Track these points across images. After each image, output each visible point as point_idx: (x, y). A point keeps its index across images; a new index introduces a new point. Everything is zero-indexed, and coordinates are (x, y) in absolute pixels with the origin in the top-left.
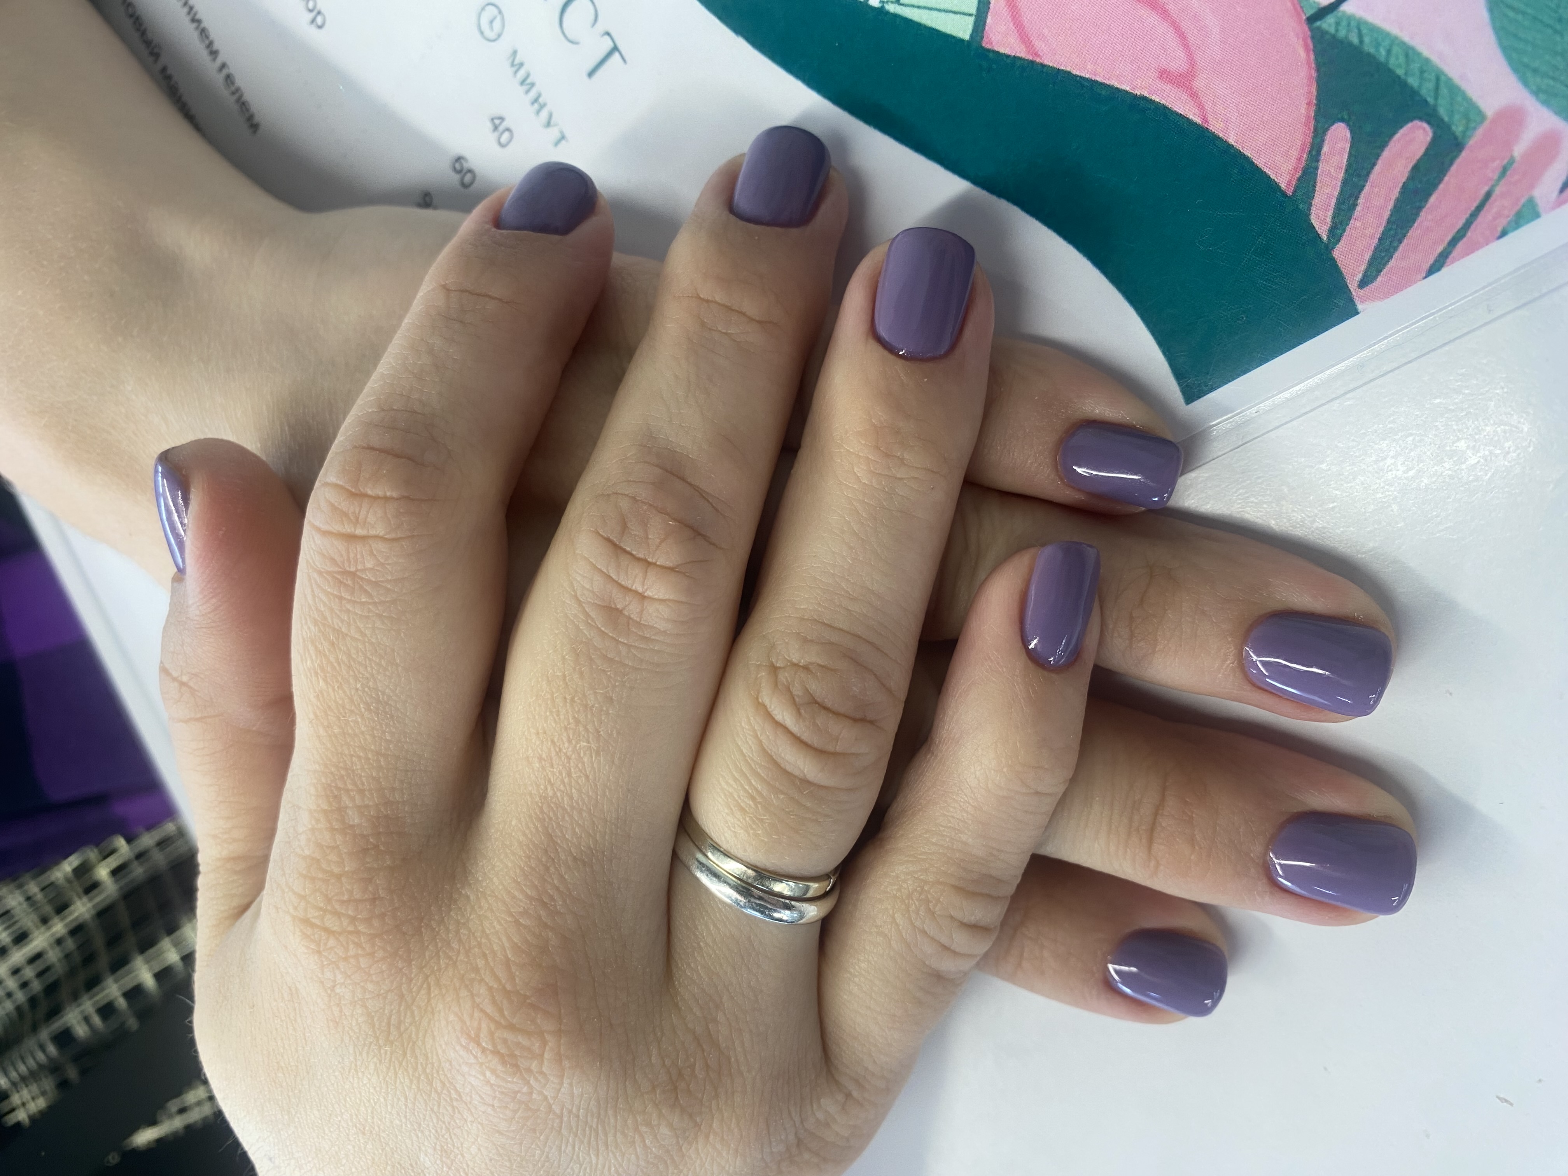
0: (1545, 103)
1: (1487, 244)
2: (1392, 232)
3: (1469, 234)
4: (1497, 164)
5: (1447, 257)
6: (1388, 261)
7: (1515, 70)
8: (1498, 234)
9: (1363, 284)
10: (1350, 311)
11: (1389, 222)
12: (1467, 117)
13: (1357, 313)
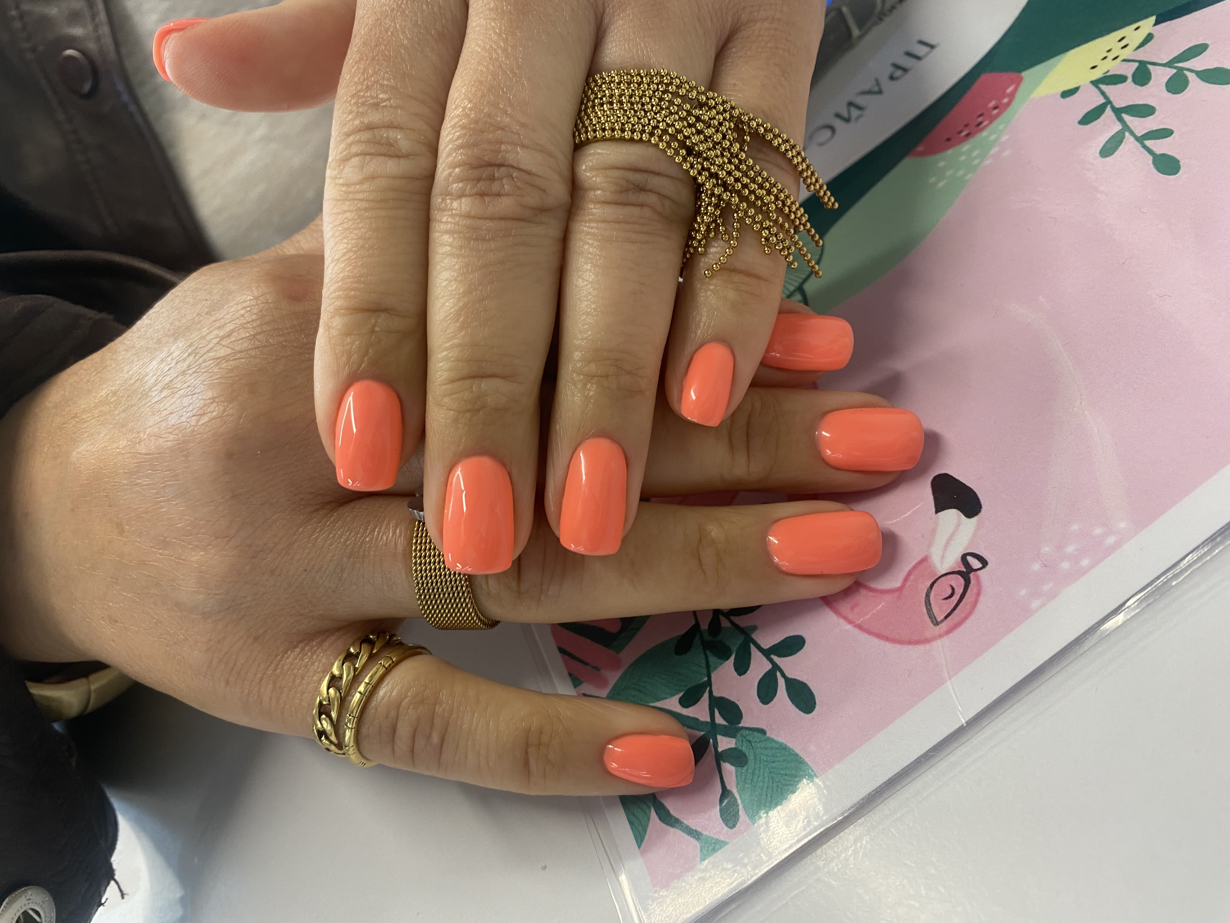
0: (620, 678)
1: (567, 670)
3: (572, 661)
4: (599, 663)
5: (564, 654)
7: (635, 661)
8: (570, 673)
12: (620, 646)
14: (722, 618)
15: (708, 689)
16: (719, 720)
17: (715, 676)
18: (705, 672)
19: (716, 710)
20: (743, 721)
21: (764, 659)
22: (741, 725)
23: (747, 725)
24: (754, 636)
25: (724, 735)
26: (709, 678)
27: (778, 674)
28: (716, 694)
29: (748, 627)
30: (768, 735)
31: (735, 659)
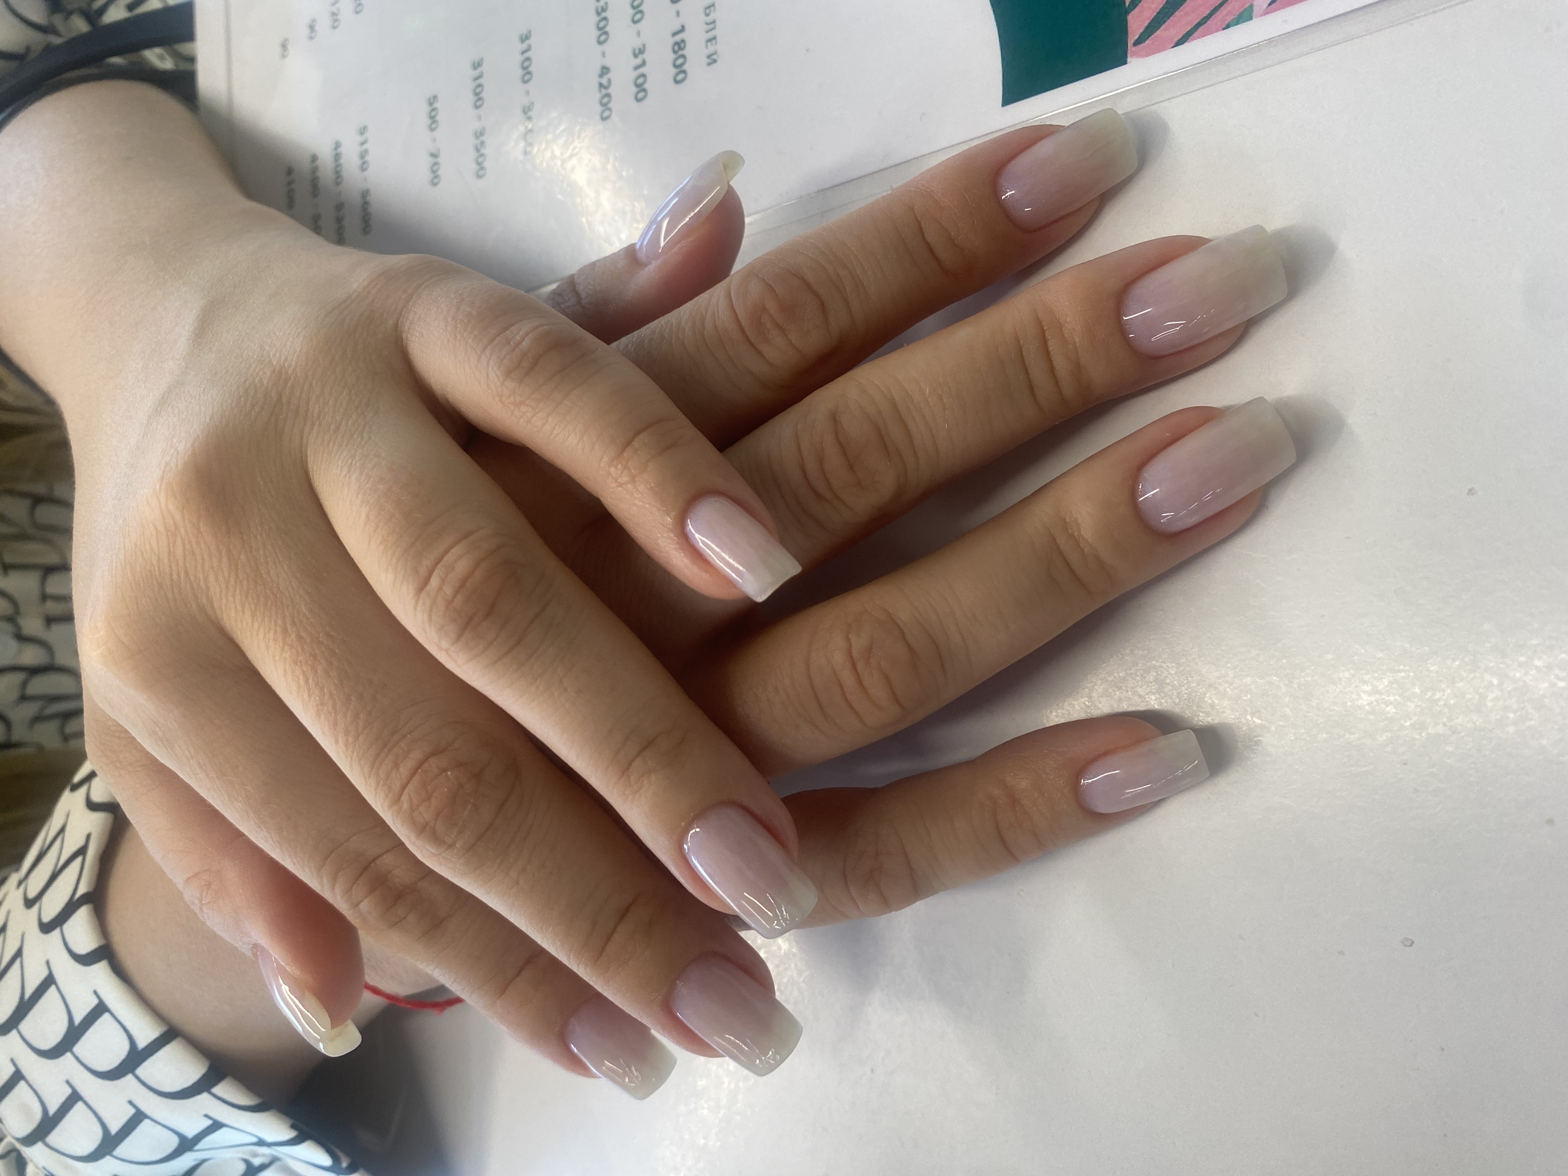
1: (1216, 32)
2: (1167, 10)
3: (1209, 22)
5: (1190, 36)
6: (1156, 30)
8: (1224, 26)
9: (1137, 43)
10: (1121, 60)
13: (1126, 63)
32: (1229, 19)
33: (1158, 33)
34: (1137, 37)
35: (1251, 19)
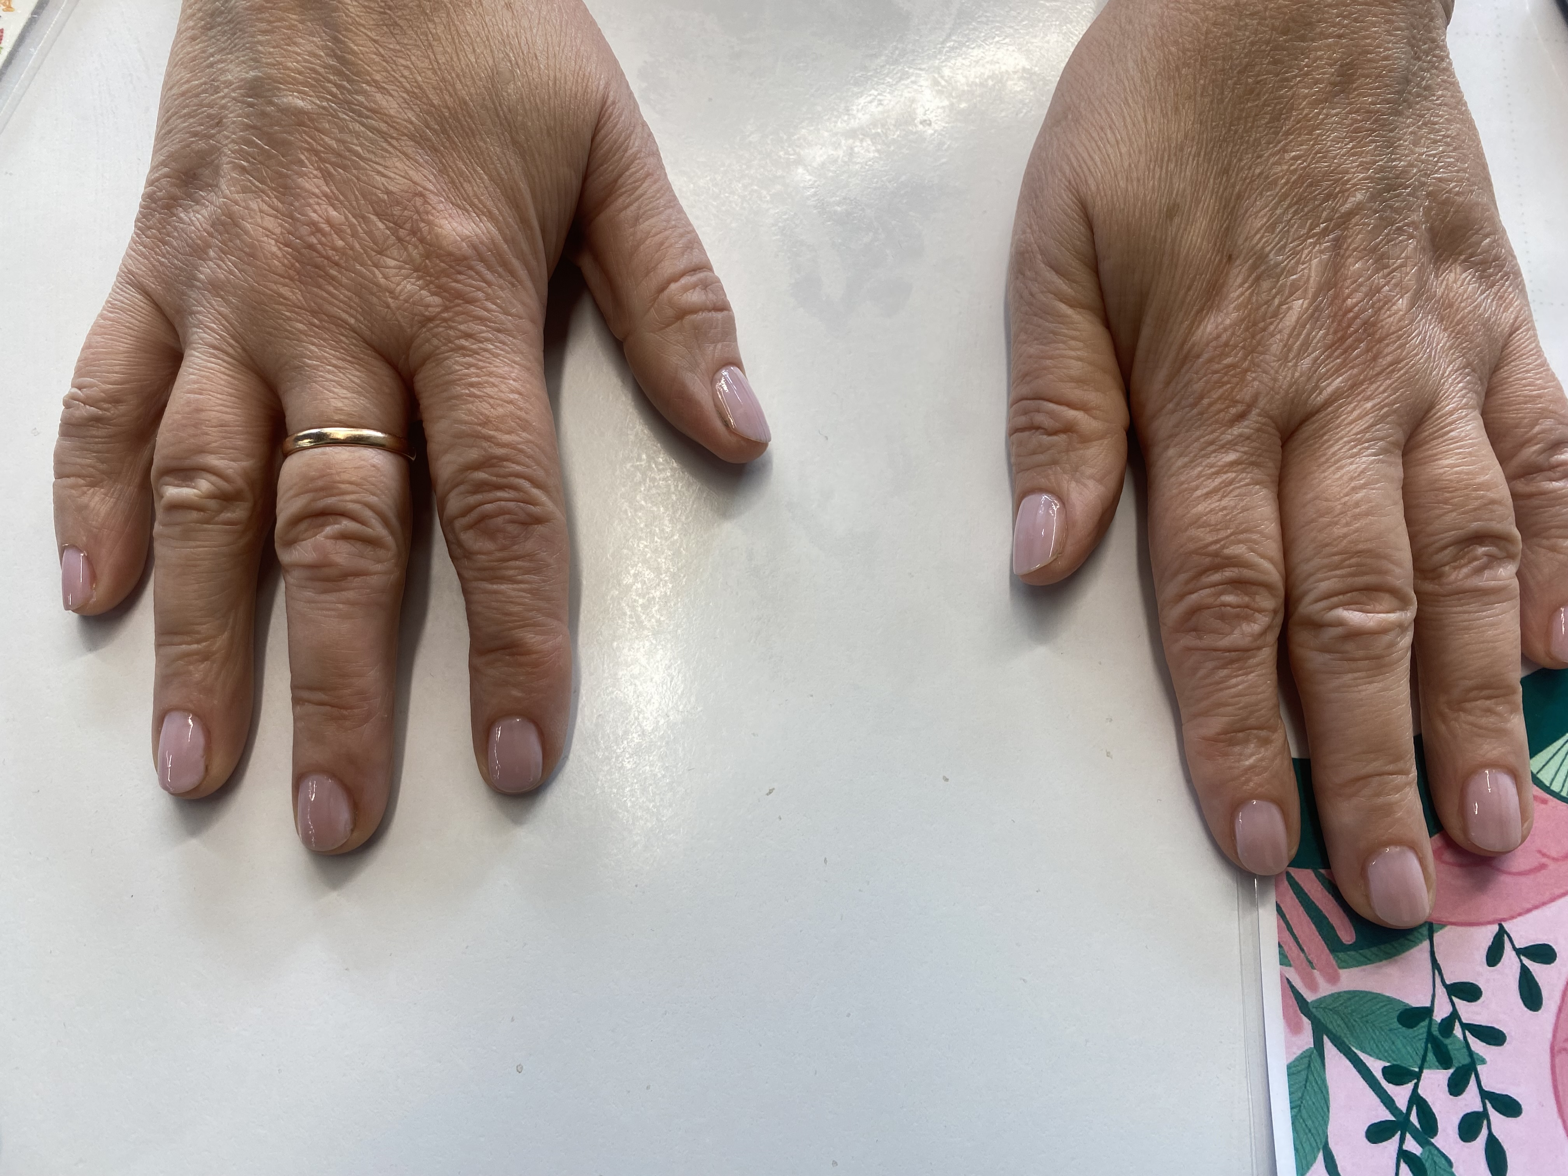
0: (1332, 995)
1: (1278, 937)
3: (1288, 932)
4: (1315, 961)
5: (1281, 917)
7: (1354, 992)
8: (1281, 944)
11: (1313, 902)
12: (1345, 961)
14: (1457, 1024)
15: (1415, 1081)
16: (1414, 1118)
17: (1426, 1073)
18: (1419, 1062)
19: (1415, 1108)
20: (1436, 1138)
21: (1478, 1100)
22: (1432, 1140)
23: (1438, 1146)
24: (1479, 1068)
25: (1413, 1137)
26: (1421, 1071)
27: (1485, 1122)
28: (1420, 1091)
29: (1477, 1054)
30: (1453, 1170)
31: (1452, 1074)
32: (1286, 948)
33: (1291, 891)
34: (1293, 875)
35: (1281, 964)
